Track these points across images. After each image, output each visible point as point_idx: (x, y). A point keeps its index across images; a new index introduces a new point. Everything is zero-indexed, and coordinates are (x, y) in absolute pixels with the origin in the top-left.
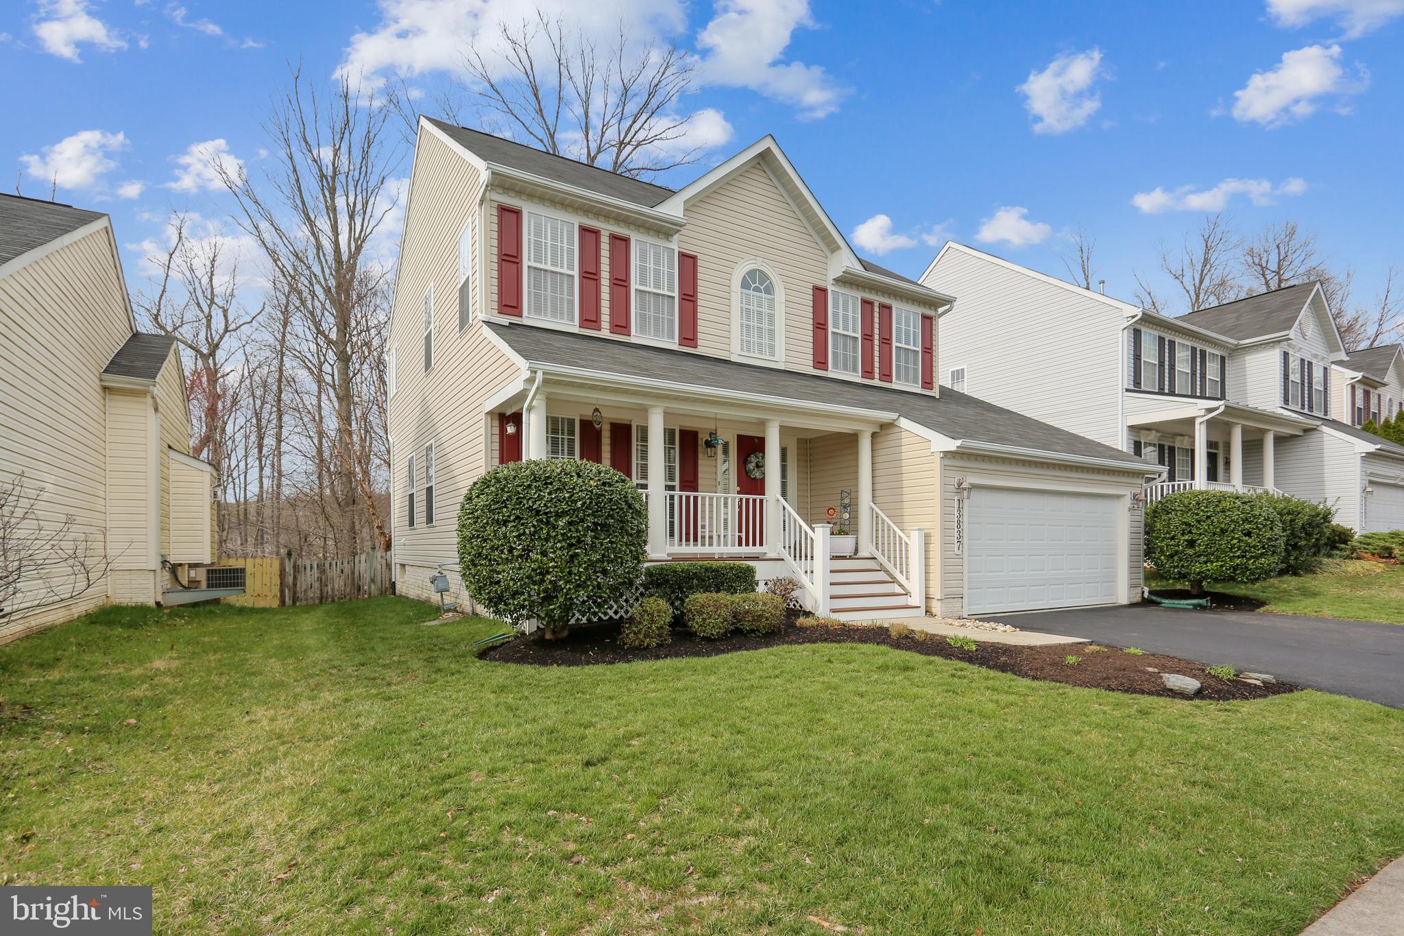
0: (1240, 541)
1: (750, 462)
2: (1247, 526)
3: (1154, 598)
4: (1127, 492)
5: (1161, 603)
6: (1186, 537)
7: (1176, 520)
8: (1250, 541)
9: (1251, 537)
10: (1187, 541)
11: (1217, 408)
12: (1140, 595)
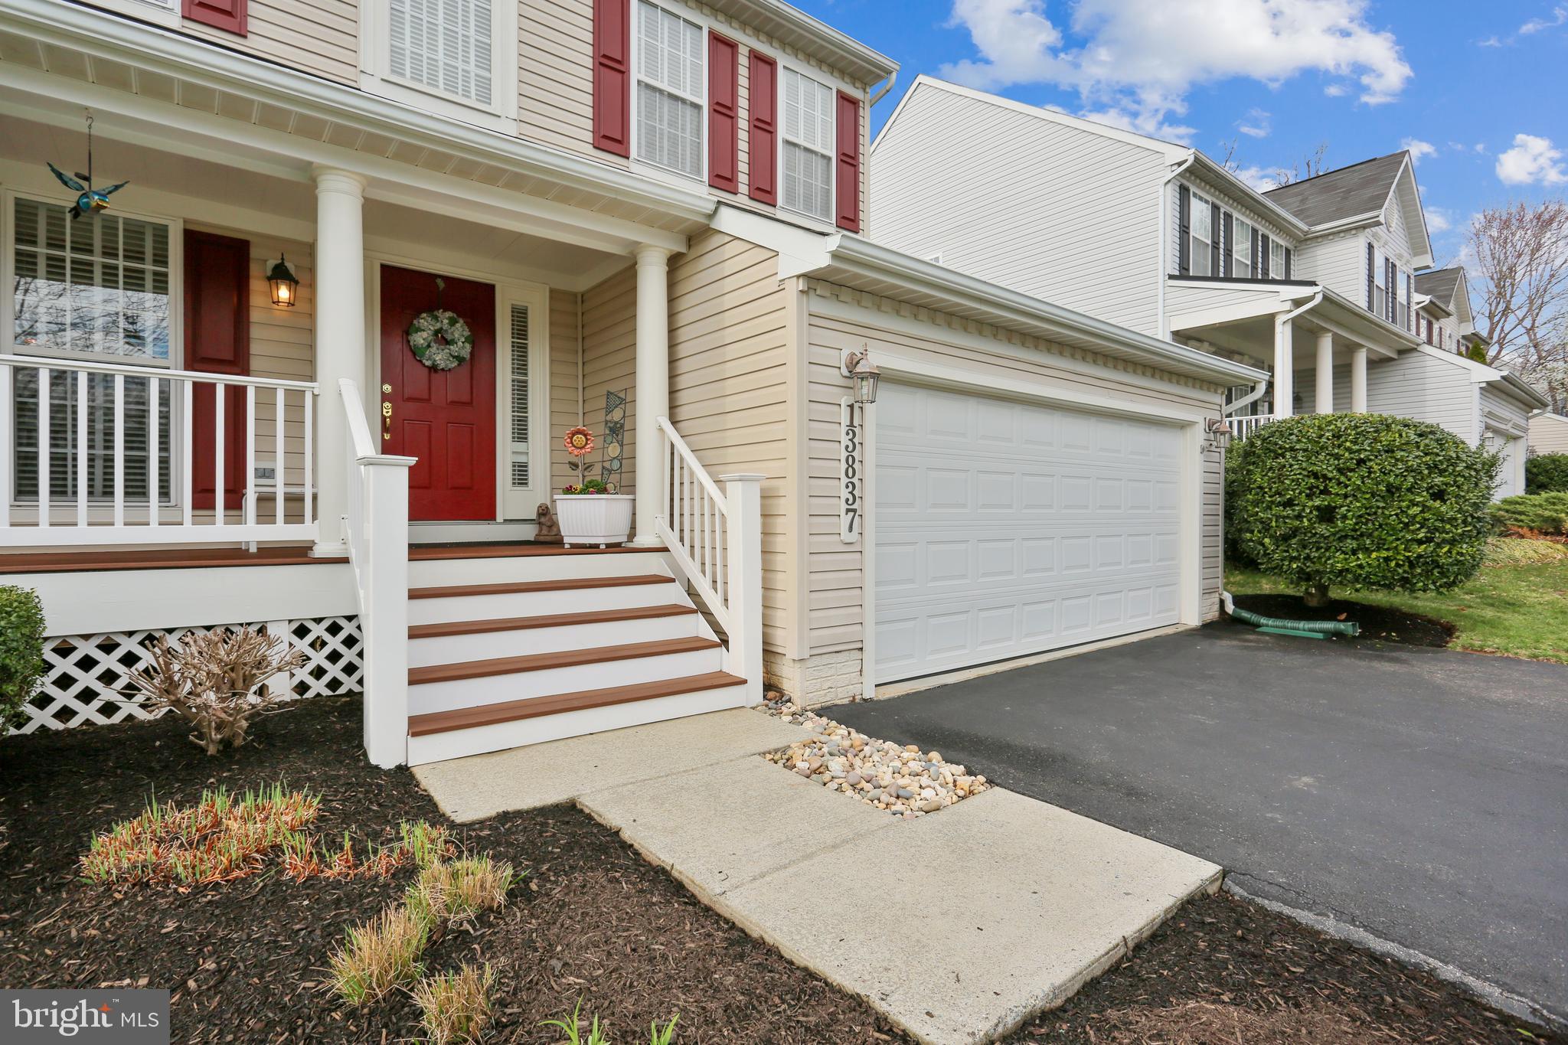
0: (1425, 508)
1: (419, 330)
2: (1438, 480)
3: (1245, 615)
4: (1198, 417)
5: (1259, 626)
6: (1317, 502)
7: (1295, 467)
8: (1443, 509)
9: (1444, 501)
10: (1318, 508)
11: (1312, 298)
12: (1217, 607)
